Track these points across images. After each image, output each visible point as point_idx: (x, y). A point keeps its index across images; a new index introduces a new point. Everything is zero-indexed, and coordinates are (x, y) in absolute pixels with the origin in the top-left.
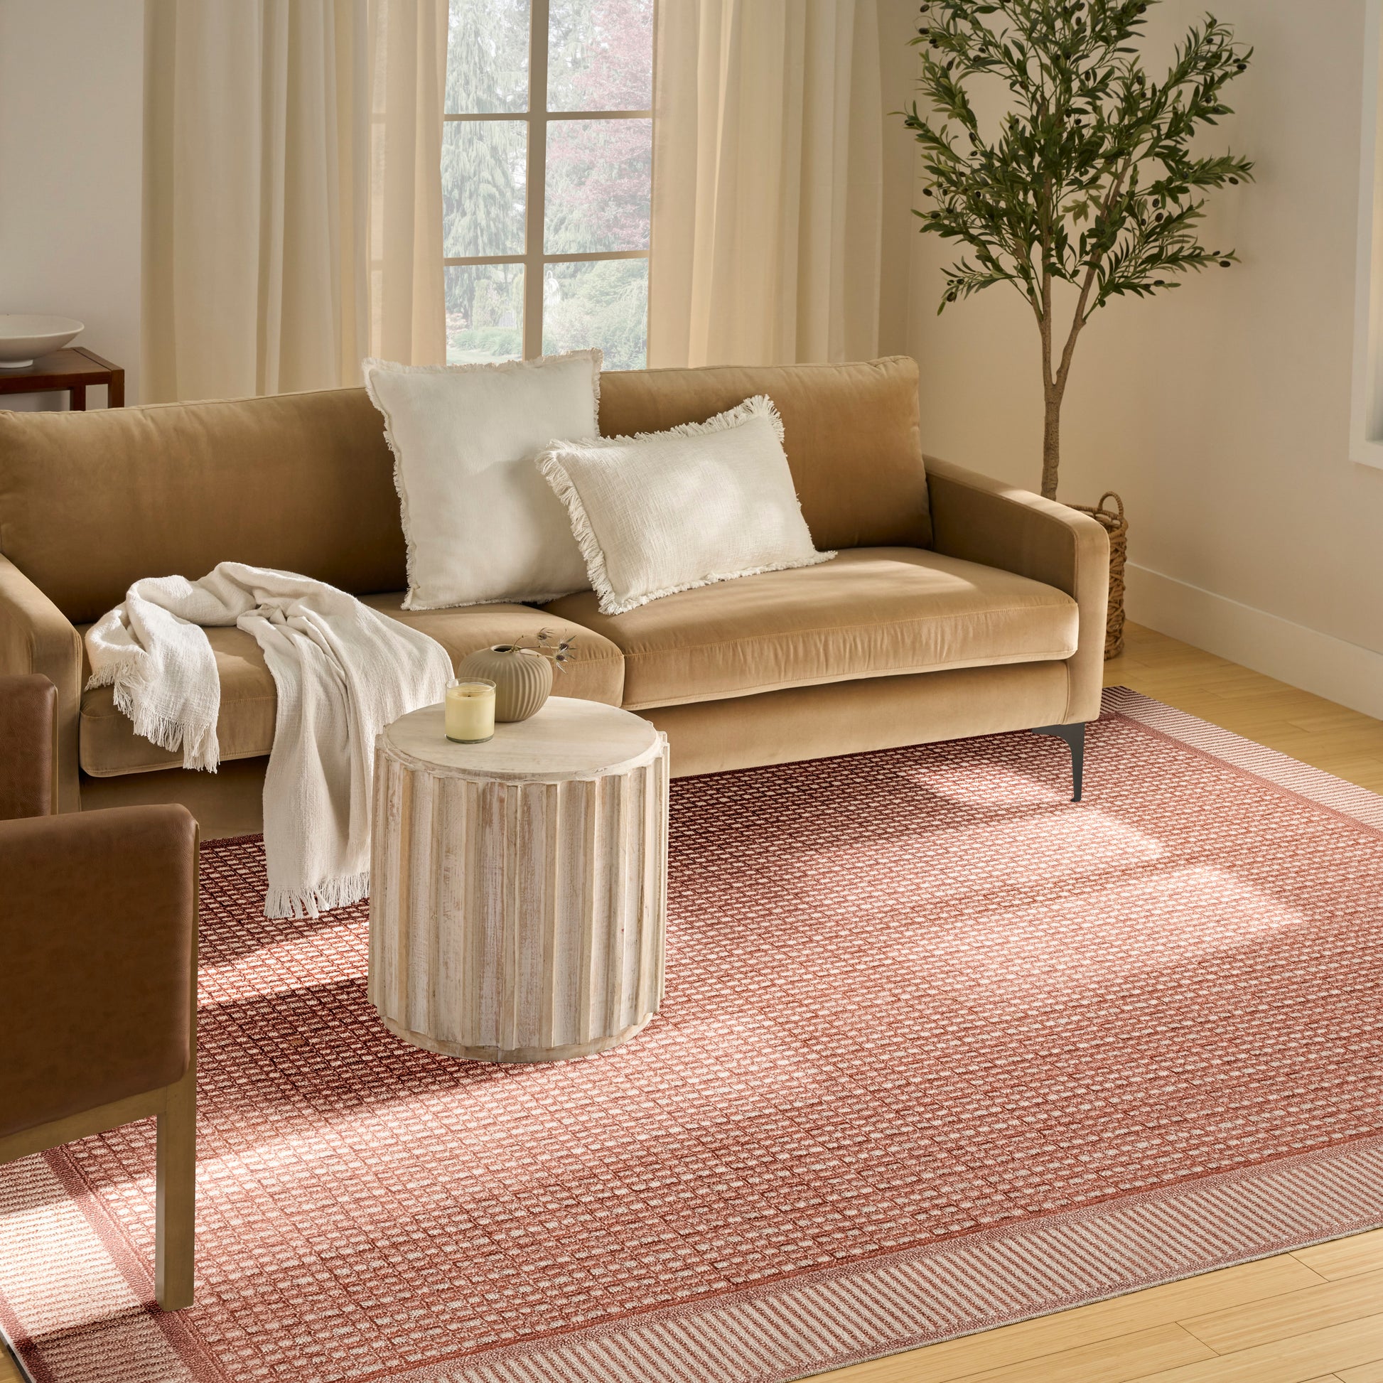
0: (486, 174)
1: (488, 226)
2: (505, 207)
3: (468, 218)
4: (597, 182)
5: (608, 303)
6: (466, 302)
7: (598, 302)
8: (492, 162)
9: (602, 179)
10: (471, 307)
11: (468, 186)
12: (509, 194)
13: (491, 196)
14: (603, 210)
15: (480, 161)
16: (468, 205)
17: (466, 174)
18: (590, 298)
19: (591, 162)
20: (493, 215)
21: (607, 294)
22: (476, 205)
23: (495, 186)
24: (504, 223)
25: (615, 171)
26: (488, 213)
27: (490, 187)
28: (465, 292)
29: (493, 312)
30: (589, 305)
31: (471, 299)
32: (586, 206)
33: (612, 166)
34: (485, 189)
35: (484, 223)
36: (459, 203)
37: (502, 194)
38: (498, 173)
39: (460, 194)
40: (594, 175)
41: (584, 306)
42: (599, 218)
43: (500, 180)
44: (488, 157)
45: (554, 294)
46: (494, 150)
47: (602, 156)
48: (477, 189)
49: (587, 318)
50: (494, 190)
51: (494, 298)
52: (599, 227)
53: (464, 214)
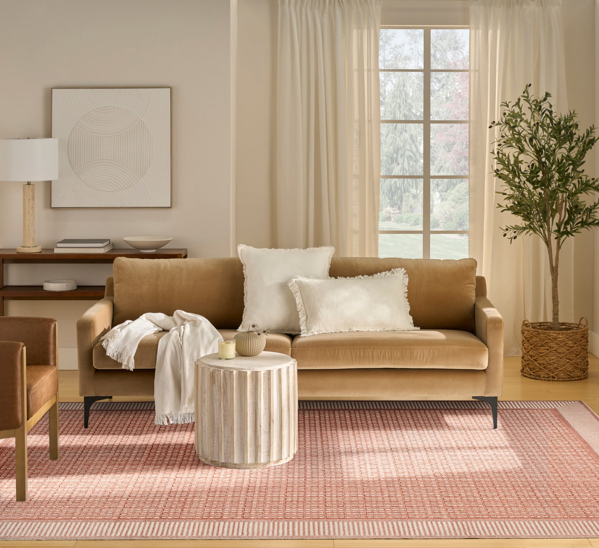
0: (408, 147)
1: (409, 170)
2: (416, 161)
3: (400, 166)
4: (456, 150)
5: (461, 203)
6: (399, 203)
7: (457, 202)
8: (411, 141)
9: (459, 149)
10: (402, 204)
11: (400, 152)
12: (418, 156)
13: (410, 157)
14: (459, 162)
15: (405, 141)
16: (400, 160)
17: (399, 147)
18: (454, 201)
19: (454, 142)
20: (411, 165)
21: (461, 199)
22: (404, 161)
23: (412, 152)
24: (416, 168)
25: (464, 146)
26: (409, 164)
27: (410, 152)
28: (399, 198)
29: (411, 207)
30: (453, 204)
31: (401, 201)
32: (452, 161)
33: (463, 144)
34: (408, 153)
35: (407, 168)
36: (396, 159)
37: (415, 156)
38: (413, 146)
39: (397, 156)
40: (455, 147)
41: (451, 204)
42: (457, 166)
43: (414, 149)
44: (409, 140)
45: (438, 199)
46: (411, 136)
47: (459, 139)
48: (404, 153)
49: (452, 209)
50: (411, 154)
51: (412, 201)
52: (457, 170)
53: (398, 164)
